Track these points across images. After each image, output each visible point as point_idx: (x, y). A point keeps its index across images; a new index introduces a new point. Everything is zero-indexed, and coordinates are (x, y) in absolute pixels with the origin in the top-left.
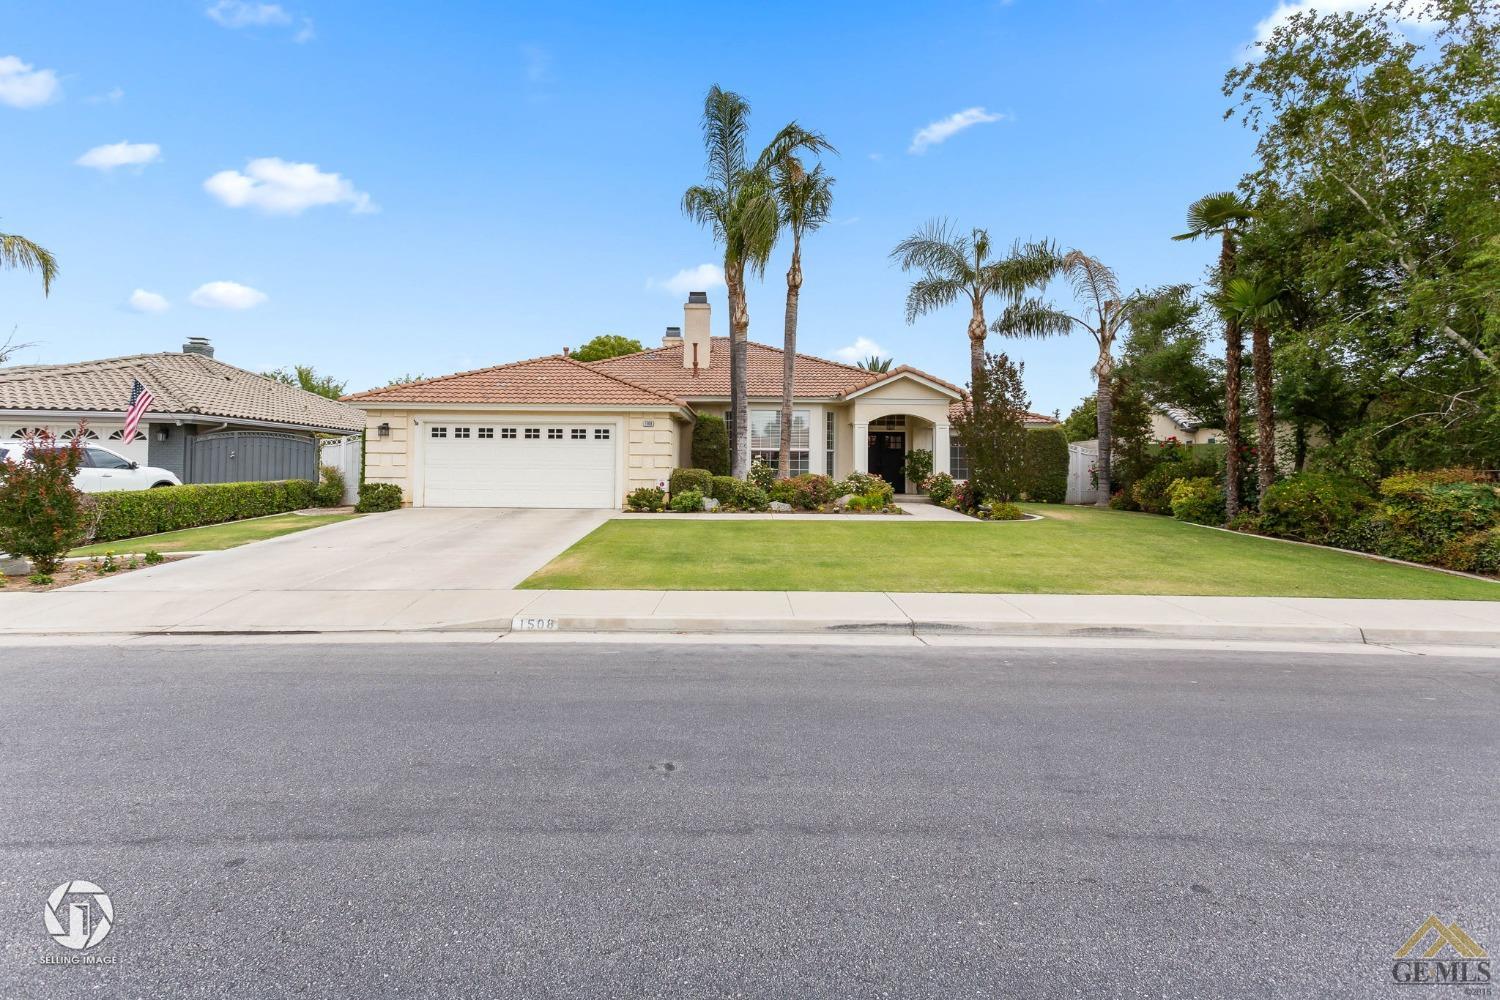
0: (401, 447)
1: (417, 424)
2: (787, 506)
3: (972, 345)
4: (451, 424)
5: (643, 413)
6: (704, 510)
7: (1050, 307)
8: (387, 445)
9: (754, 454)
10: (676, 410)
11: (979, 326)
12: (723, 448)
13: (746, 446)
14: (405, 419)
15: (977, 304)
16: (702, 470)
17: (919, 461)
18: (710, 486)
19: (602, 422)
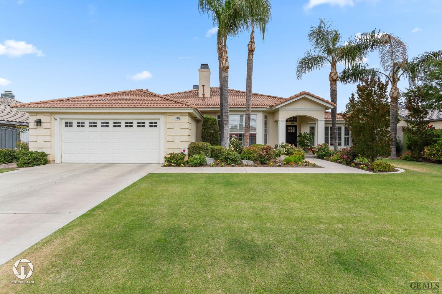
0: (48, 132)
1: (56, 120)
2: (251, 162)
3: (331, 84)
4: (75, 119)
5: (174, 113)
6: (207, 165)
7: (365, 67)
8: (40, 131)
9: (231, 135)
10: (191, 111)
11: (335, 75)
12: (216, 132)
13: (227, 131)
14: (50, 117)
15: (334, 65)
16: (206, 143)
17: (305, 138)
18: (210, 151)
19: (153, 118)
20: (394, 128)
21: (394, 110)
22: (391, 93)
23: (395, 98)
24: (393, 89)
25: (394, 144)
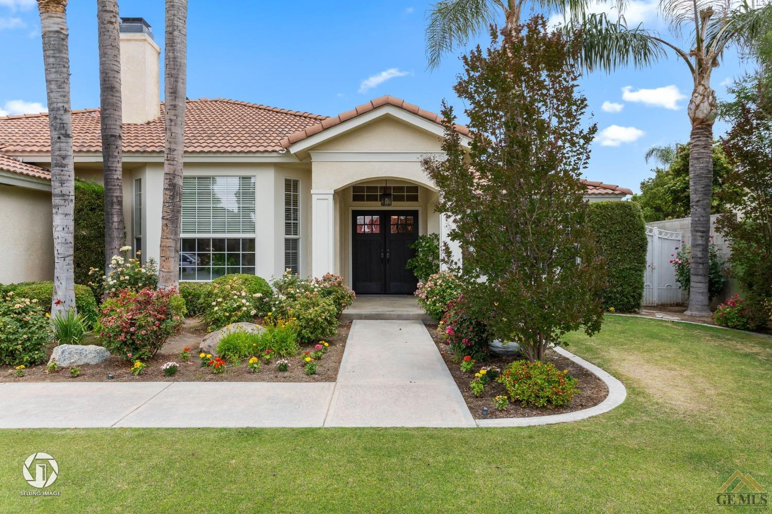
20: (701, 219)
21: (701, 160)
22: (693, 107)
23: (702, 122)
24: (696, 95)
25: (701, 272)
